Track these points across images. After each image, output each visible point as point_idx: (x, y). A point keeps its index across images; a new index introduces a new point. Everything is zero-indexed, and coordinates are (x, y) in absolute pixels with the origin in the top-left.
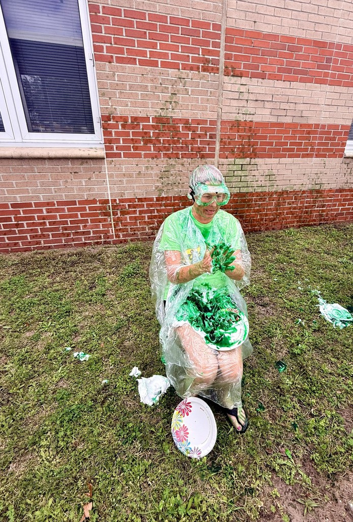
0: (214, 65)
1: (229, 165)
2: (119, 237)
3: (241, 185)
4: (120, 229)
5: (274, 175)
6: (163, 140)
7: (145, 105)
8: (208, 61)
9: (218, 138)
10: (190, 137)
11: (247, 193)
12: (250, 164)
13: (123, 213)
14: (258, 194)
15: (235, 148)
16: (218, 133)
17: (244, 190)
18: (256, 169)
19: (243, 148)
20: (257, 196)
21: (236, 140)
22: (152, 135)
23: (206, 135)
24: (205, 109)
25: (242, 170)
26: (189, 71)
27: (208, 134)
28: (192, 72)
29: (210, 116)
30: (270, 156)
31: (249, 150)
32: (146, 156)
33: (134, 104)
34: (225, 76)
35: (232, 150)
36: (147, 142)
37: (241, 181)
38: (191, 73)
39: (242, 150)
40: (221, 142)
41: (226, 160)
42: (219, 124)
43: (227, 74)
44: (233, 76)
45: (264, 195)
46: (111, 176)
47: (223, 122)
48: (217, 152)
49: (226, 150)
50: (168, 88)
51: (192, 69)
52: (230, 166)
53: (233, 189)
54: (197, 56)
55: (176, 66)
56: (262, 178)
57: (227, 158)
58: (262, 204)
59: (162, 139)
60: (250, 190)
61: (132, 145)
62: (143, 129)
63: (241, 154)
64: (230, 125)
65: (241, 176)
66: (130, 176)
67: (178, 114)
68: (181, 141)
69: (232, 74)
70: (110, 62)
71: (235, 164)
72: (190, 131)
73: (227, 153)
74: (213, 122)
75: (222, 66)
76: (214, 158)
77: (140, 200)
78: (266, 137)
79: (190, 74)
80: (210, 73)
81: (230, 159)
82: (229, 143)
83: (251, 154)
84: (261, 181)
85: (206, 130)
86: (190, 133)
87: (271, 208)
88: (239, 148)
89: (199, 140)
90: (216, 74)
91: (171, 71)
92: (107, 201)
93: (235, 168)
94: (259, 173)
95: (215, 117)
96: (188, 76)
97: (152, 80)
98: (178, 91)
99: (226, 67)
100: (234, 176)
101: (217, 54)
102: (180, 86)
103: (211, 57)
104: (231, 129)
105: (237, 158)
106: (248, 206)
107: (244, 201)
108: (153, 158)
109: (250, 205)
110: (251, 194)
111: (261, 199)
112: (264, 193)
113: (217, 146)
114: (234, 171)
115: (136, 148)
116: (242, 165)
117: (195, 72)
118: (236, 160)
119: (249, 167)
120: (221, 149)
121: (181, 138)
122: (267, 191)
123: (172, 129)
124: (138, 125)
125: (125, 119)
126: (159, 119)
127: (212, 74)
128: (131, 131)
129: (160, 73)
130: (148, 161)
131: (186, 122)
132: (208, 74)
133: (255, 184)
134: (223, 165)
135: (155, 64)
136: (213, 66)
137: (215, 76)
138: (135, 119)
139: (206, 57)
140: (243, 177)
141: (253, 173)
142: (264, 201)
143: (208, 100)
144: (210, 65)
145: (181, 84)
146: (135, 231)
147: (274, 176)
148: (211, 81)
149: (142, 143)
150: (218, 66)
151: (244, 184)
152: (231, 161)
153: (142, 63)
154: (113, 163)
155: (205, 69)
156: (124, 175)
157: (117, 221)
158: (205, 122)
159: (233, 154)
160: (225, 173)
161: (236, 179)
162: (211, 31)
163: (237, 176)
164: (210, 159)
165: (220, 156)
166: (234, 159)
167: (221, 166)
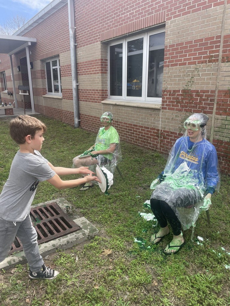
0: (215, 58)
2: (161, 150)
4: (162, 146)
6: (185, 102)
7: (179, 84)
8: (212, 56)
9: (216, 101)
10: (199, 100)
13: (164, 138)
15: (227, 108)
16: (216, 98)
21: (228, 103)
22: (180, 99)
23: (208, 99)
24: (208, 83)
26: (201, 64)
27: (209, 98)
28: (203, 64)
29: (211, 87)
32: (177, 110)
33: (175, 84)
34: (222, 63)
35: (224, 110)
36: (178, 102)
38: (202, 65)
40: (217, 104)
41: (220, 116)
42: (217, 92)
43: (223, 61)
44: (227, 62)
46: (162, 118)
47: (219, 91)
48: (214, 110)
49: (221, 109)
50: (190, 74)
51: (202, 62)
52: (223, 121)
53: (225, 138)
54: (206, 55)
55: (194, 63)
57: (221, 115)
59: (184, 101)
61: (171, 104)
62: (177, 96)
64: (224, 93)
66: (169, 119)
67: (194, 88)
68: (193, 102)
69: (227, 61)
70: (168, 67)
71: (226, 120)
72: (199, 97)
73: (221, 112)
74: (213, 92)
75: (220, 57)
76: (212, 114)
77: (171, 133)
79: (202, 66)
80: (213, 63)
81: (223, 116)
82: (223, 105)
85: (208, 96)
86: (199, 98)
89: (203, 102)
90: (216, 63)
91: (192, 66)
92: (158, 130)
93: (227, 122)
95: (214, 89)
96: (200, 67)
97: (183, 72)
98: (194, 75)
99: (223, 58)
100: (225, 128)
101: (218, 51)
102: (196, 73)
103: (213, 54)
104: (224, 95)
105: (229, 116)
108: (179, 111)
113: (215, 107)
114: (226, 125)
115: (173, 106)
117: (204, 64)
120: (217, 109)
121: (193, 101)
123: (190, 96)
124: (175, 94)
125: (170, 91)
126: (184, 91)
127: (214, 63)
128: (172, 97)
129: (187, 68)
130: (177, 112)
131: (197, 92)
132: (212, 63)
134: (218, 119)
135: (185, 64)
136: (214, 58)
137: (215, 64)
138: (174, 91)
139: (211, 55)
143: (211, 78)
144: (213, 59)
145: (196, 72)
146: (167, 149)
148: (213, 67)
149: (176, 103)
150: (218, 58)
152: (223, 118)
153: (180, 65)
154: (163, 112)
155: (210, 62)
156: (167, 118)
157: (162, 141)
158: (208, 91)
159: (226, 113)
160: (219, 125)
161: (227, 131)
162: (215, 40)
163: (228, 129)
164: (209, 115)
165: (217, 113)
166: (226, 116)
167: (216, 120)
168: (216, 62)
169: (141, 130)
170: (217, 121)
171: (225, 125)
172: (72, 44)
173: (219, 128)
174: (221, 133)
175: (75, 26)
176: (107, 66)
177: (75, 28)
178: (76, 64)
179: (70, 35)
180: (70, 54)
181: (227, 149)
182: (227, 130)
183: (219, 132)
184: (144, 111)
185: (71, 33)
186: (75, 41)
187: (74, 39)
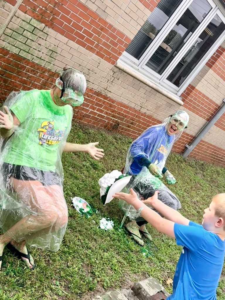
1: (24, 21)
3: (24, 47)
5: (57, 53)
11: (25, 59)
12: (42, 31)
14: (33, 65)
15: (38, 7)
17: (23, 54)
18: (45, 38)
19: (45, 12)
20: (31, 67)
25: (32, 33)
30: (62, 33)
31: (49, 17)
35: (34, 7)
37: (25, 44)
39: (43, 13)
41: (24, 14)
45: (38, 69)
53: (14, 47)
56: (45, 51)
57: (25, 13)
58: (31, 77)
60: (29, 57)
63: (41, 16)
65: (28, 38)
71: (29, 23)
73: (28, 8)
76: (14, 6)
78: (68, 13)
81: (27, 16)
83: (48, 21)
84: (43, 53)
87: (37, 84)
88: (41, 9)
93: (27, 27)
94: (45, 44)
100: (22, 35)
105: (34, 18)
106: (18, 72)
107: (17, 65)
109: (20, 72)
110: (27, 62)
111: (34, 71)
112: (39, 67)
114: (25, 30)
116: (35, 27)
118: (33, 20)
119: (40, 34)
120: (25, 1)
122: (43, 65)
133: (36, 53)
134: (18, 17)
140: (29, 41)
141: (41, 41)
142: (35, 74)
147: (56, 54)
151: (26, 48)
152: (27, 18)
159: (33, 13)
160: (15, 27)
161: (22, 39)
163: (25, 37)
164: (9, 4)
165: (20, 8)
166: (31, 17)
167: (16, 18)
170: (16, 20)
171: (23, 30)
173: (14, 31)
174: (12, 39)
181: (10, 64)
182: (23, 37)
183: (11, 37)
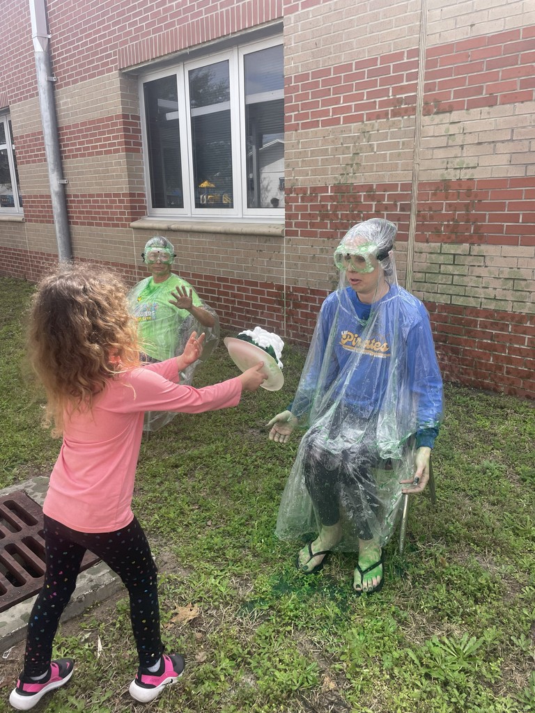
0: (409, 104)
1: (431, 253)
2: (289, 336)
3: (453, 290)
4: (291, 325)
5: (525, 280)
6: (342, 214)
7: (324, 172)
8: (400, 101)
9: (414, 209)
10: (374, 209)
11: (466, 307)
12: (470, 255)
13: (297, 305)
14: (489, 314)
15: (441, 225)
16: (414, 202)
17: (459, 301)
18: (482, 264)
19: (456, 226)
20: (486, 317)
21: (444, 212)
22: (329, 208)
23: (396, 205)
24: (395, 167)
25: (454, 264)
26: (374, 121)
27: (399, 204)
28: (379, 121)
29: (402, 177)
30: (514, 242)
31: (468, 229)
32: (322, 235)
33: (315, 172)
34: (424, 115)
35: (435, 228)
36: (324, 217)
37: (452, 284)
38: (376, 123)
39: (454, 229)
40: (418, 216)
41: (426, 244)
42: (415, 188)
43: (427, 113)
44: (437, 113)
45: (503, 318)
46: (288, 257)
47: (421, 185)
48: (412, 232)
49: (428, 228)
50: (350, 147)
51: (378, 116)
52: (433, 256)
53: (439, 295)
54: (386, 98)
55: (359, 119)
56: (498, 284)
57: (427, 242)
58: (497, 336)
59: (339, 213)
60: (472, 303)
61: (309, 221)
62: (320, 201)
63: (453, 236)
64: (433, 189)
65: (453, 275)
66: (305, 259)
67: (360, 179)
68: (362, 215)
69: (435, 110)
70: (296, 130)
71: (440, 253)
72: (373, 201)
73: (428, 234)
74: (407, 187)
75: (420, 103)
76: (407, 241)
77: (313, 292)
78: (502, 206)
79: (376, 125)
80: (403, 117)
81: (433, 245)
82: (432, 218)
83: (471, 236)
84: (495, 289)
85: (395, 198)
86: (374, 203)
87: (520, 349)
88: (448, 226)
89: (385, 213)
90: (411, 117)
91: (353, 125)
92: (280, 288)
93: (442, 259)
94: (490, 272)
95: (408, 180)
96: (373, 128)
97: (333, 141)
98: (361, 149)
99: (426, 103)
100: (440, 273)
101: (414, 88)
102: (364, 143)
103: (403, 96)
104: (434, 194)
105: (445, 243)
106: (469, 333)
107: (459, 321)
108: (328, 238)
109: (472, 331)
110: (475, 312)
111: (497, 324)
112: (503, 315)
113: (413, 223)
114: (440, 265)
115: (313, 225)
116: (454, 255)
117: (382, 120)
118: (444, 246)
119: (469, 260)
120: (418, 228)
121: (362, 212)
122: (509, 309)
123: (352, 200)
124: (316, 196)
125: (304, 190)
126: (338, 188)
127: (406, 117)
128: (309, 204)
129: (342, 131)
130: (324, 241)
131: (369, 188)
132: (400, 118)
133: (481, 293)
134: (421, 253)
135: (337, 121)
136: (406, 106)
137: (409, 119)
138: (314, 190)
139: (398, 97)
140: (456, 277)
141: (477, 271)
142: (502, 330)
143: (399, 154)
144: (402, 107)
145: (364, 140)
146: (304, 332)
147: (523, 283)
148: (403, 127)
149: (319, 218)
150: (414, 105)
151: (461, 291)
152: (434, 247)
153: (325, 123)
154: (290, 242)
155: (395, 114)
156: (299, 257)
157: (290, 313)
158: (394, 187)
159: (439, 236)
160: (424, 266)
161: (444, 280)
162: (405, 60)
163: (446, 274)
164: (401, 242)
165: (418, 239)
166: (439, 244)
167: (418, 254)
168: (409, 116)
169: (238, 291)
170: (419, 257)
171: (438, 266)
172: (42, 78)
173: (426, 273)
174: (429, 285)
175: (48, 33)
176: (140, 133)
177: (50, 36)
178: (57, 130)
179: (37, 56)
180: (38, 105)
181: (446, 323)
182: (444, 276)
183: (425, 282)
184: (243, 241)
185: (39, 48)
186: (51, 70)
187: (46, 65)
